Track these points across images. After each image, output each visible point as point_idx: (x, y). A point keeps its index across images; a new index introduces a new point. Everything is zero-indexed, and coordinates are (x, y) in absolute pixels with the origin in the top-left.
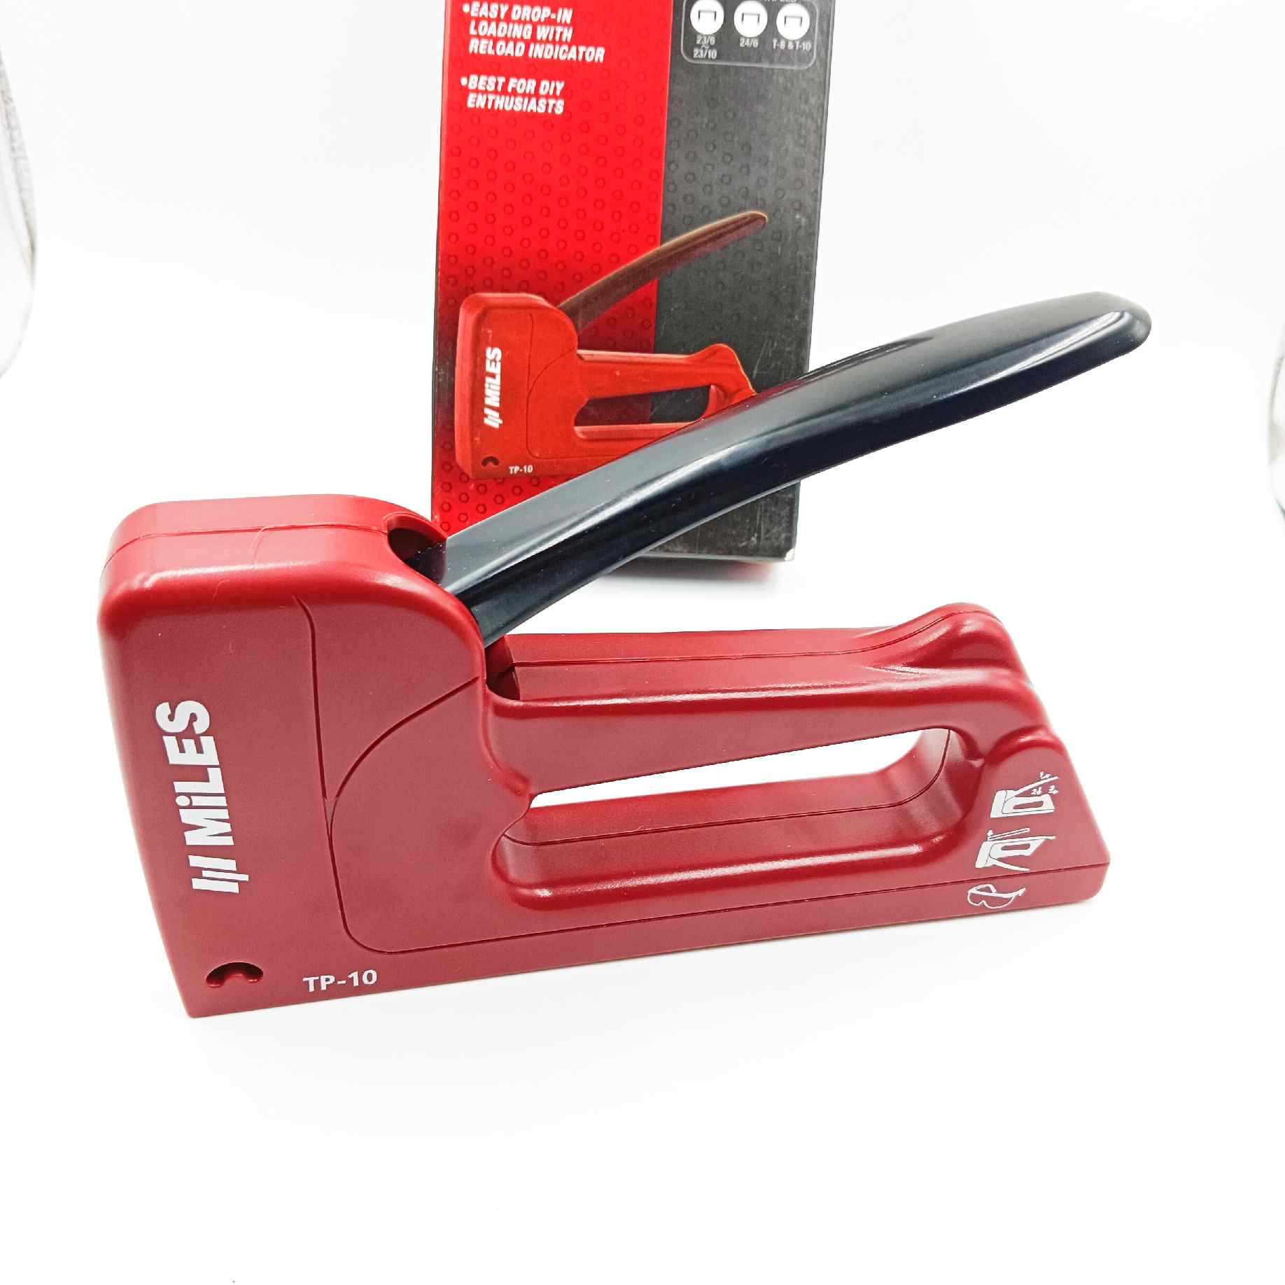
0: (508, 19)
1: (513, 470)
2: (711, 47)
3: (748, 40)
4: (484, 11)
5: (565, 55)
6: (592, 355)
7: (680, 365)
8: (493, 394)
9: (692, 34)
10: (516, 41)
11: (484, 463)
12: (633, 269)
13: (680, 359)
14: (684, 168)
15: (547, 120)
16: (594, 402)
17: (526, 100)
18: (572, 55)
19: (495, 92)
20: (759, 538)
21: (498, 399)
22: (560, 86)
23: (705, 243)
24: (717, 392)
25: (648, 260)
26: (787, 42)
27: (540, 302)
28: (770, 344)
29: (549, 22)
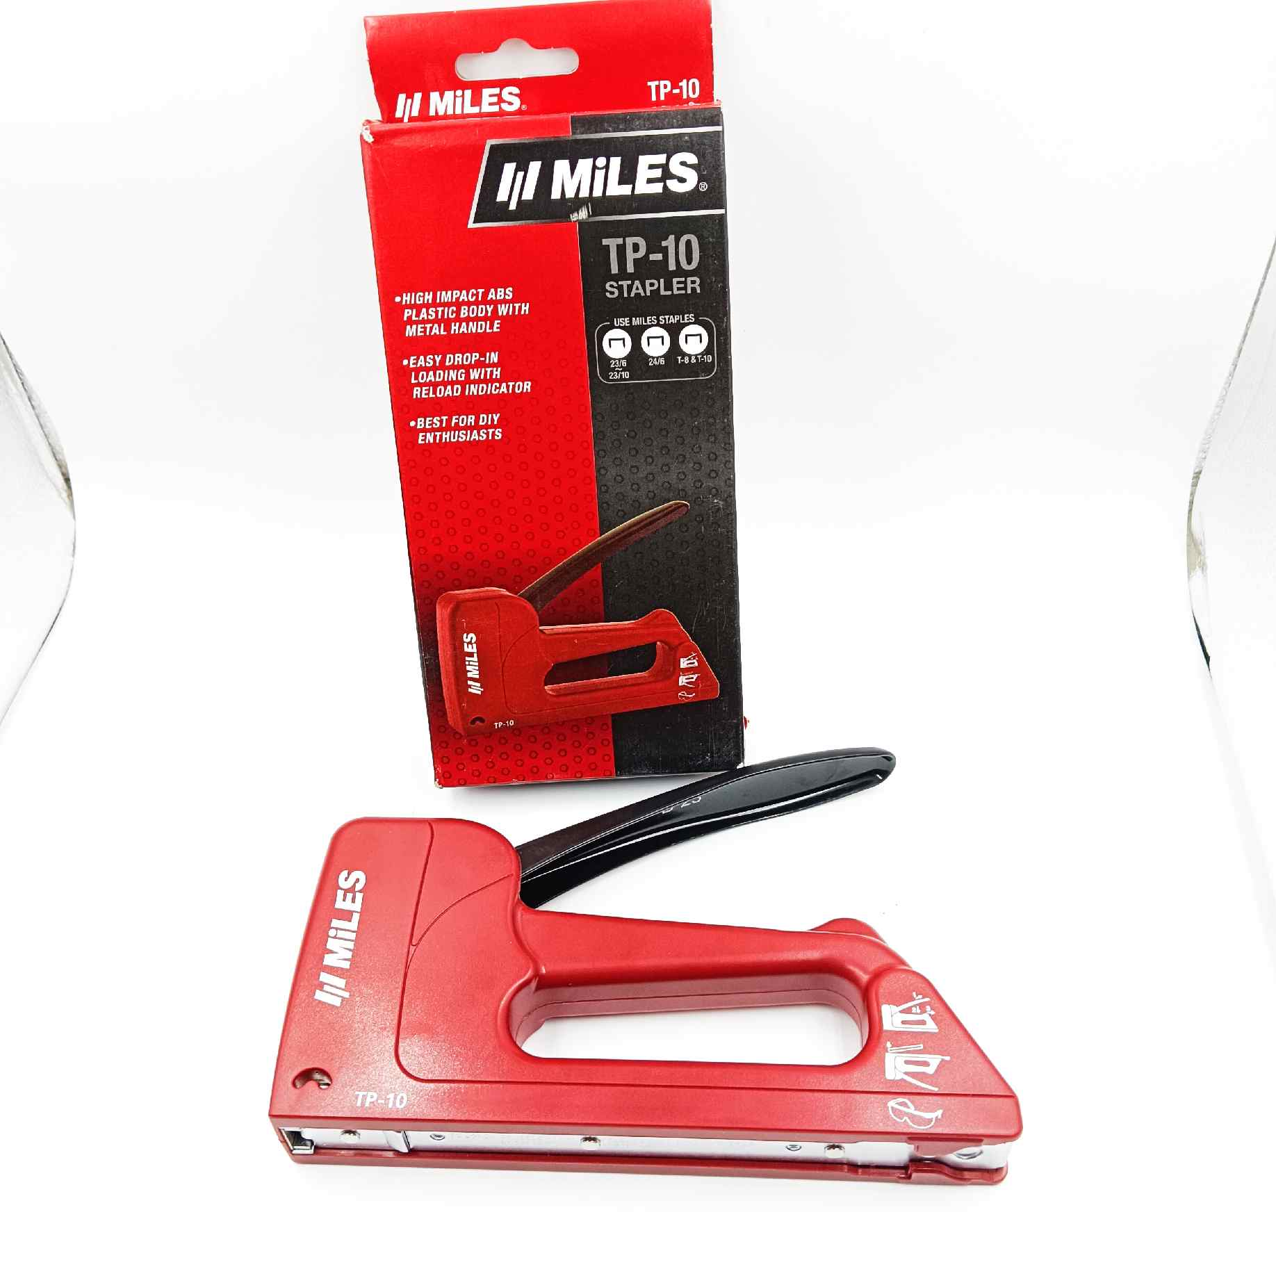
0: (443, 366)
1: (498, 725)
2: (624, 369)
3: (655, 359)
4: (421, 362)
5: (497, 390)
6: (552, 629)
7: (630, 629)
8: (473, 671)
9: (605, 359)
10: (452, 383)
11: (473, 722)
12: (579, 557)
13: (629, 624)
14: (613, 472)
15: (490, 444)
16: (558, 666)
17: (469, 432)
18: (504, 389)
19: (441, 429)
20: (712, 757)
21: (478, 672)
22: (496, 418)
23: (637, 531)
24: (663, 647)
25: (590, 550)
26: (690, 356)
27: (502, 593)
28: (704, 603)
29: (479, 364)
